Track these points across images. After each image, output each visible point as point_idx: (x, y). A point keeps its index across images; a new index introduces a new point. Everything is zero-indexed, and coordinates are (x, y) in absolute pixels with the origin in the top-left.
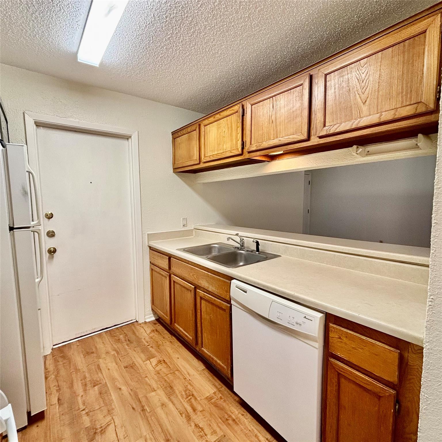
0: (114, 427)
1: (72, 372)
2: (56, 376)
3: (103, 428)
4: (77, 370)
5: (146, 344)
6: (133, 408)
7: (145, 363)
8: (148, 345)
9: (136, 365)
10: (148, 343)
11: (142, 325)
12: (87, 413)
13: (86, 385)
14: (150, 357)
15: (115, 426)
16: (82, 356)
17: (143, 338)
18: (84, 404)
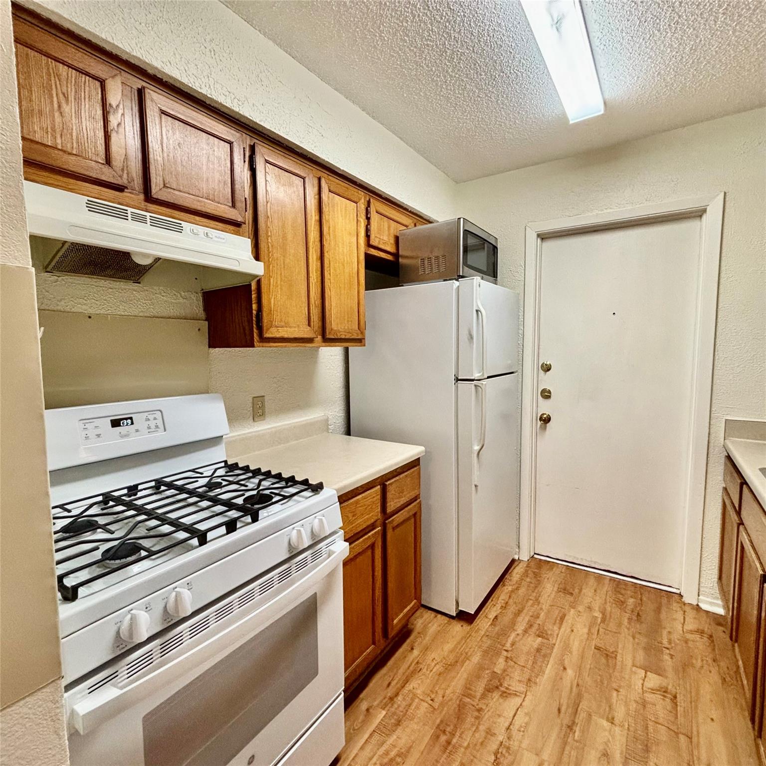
0: (519, 704)
1: (531, 599)
2: (512, 591)
3: (508, 691)
4: (537, 601)
5: (665, 642)
6: (559, 710)
7: (634, 669)
8: (668, 649)
9: (616, 659)
10: (670, 643)
11: (687, 608)
12: (507, 658)
13: (531, 626)
14: (653, 667)
15: (521, 705)
16: (555, 589)
17: (669, 629)
18: (513, 644)
